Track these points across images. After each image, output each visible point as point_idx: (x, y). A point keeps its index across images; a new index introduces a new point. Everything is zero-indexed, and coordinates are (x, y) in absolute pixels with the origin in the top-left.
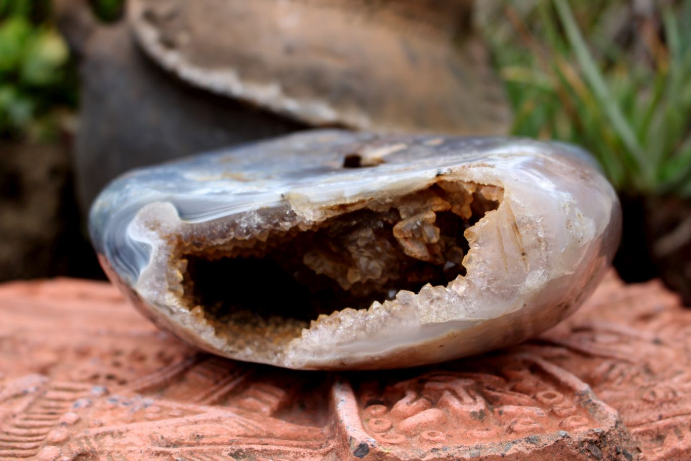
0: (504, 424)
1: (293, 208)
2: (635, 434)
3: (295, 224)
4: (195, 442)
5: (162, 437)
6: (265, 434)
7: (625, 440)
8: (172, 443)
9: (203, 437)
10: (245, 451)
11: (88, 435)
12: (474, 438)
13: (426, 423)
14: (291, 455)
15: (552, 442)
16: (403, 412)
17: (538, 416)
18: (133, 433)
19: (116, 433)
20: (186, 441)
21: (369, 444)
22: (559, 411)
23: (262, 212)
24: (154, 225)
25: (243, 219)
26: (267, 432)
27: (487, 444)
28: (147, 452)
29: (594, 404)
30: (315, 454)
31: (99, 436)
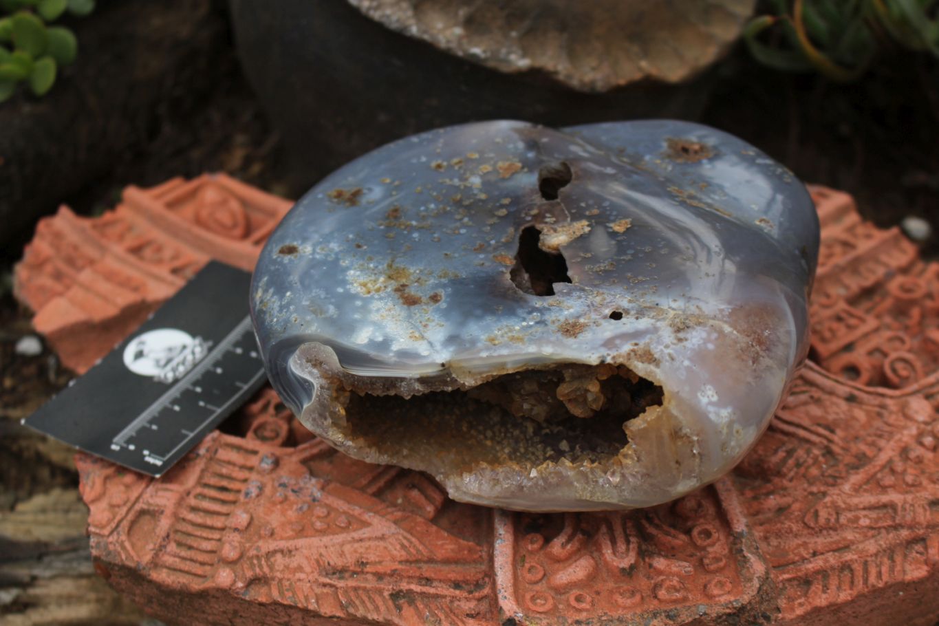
0: (652, 579)
1: (454, 375)
2: (782, 581)
3: (456, 388)
4: (359, 570)
5: (329, 564)
6: (426, 559)
7: (767, 601)
8: (338, 570)
9: (367, 563)
10: (405, 592)
11: (260, 554)
12: (617, 606)
13: (575, 582)
14: (448, 599)
15: (690, 619)
16: (557, 556)
17: (685, 574)
18: (302, 552)
19: (285, 550)
20: (351, 568)
21: (516, 619)
22: (708, 565)
23: (423, 380)
24: (317, 363)
25: (403, 384)
26: (428, 557)
27: (629, 616)
28: (314, 582)
29: (744, 557)
30: (471, 599)
31: (270, 554)
